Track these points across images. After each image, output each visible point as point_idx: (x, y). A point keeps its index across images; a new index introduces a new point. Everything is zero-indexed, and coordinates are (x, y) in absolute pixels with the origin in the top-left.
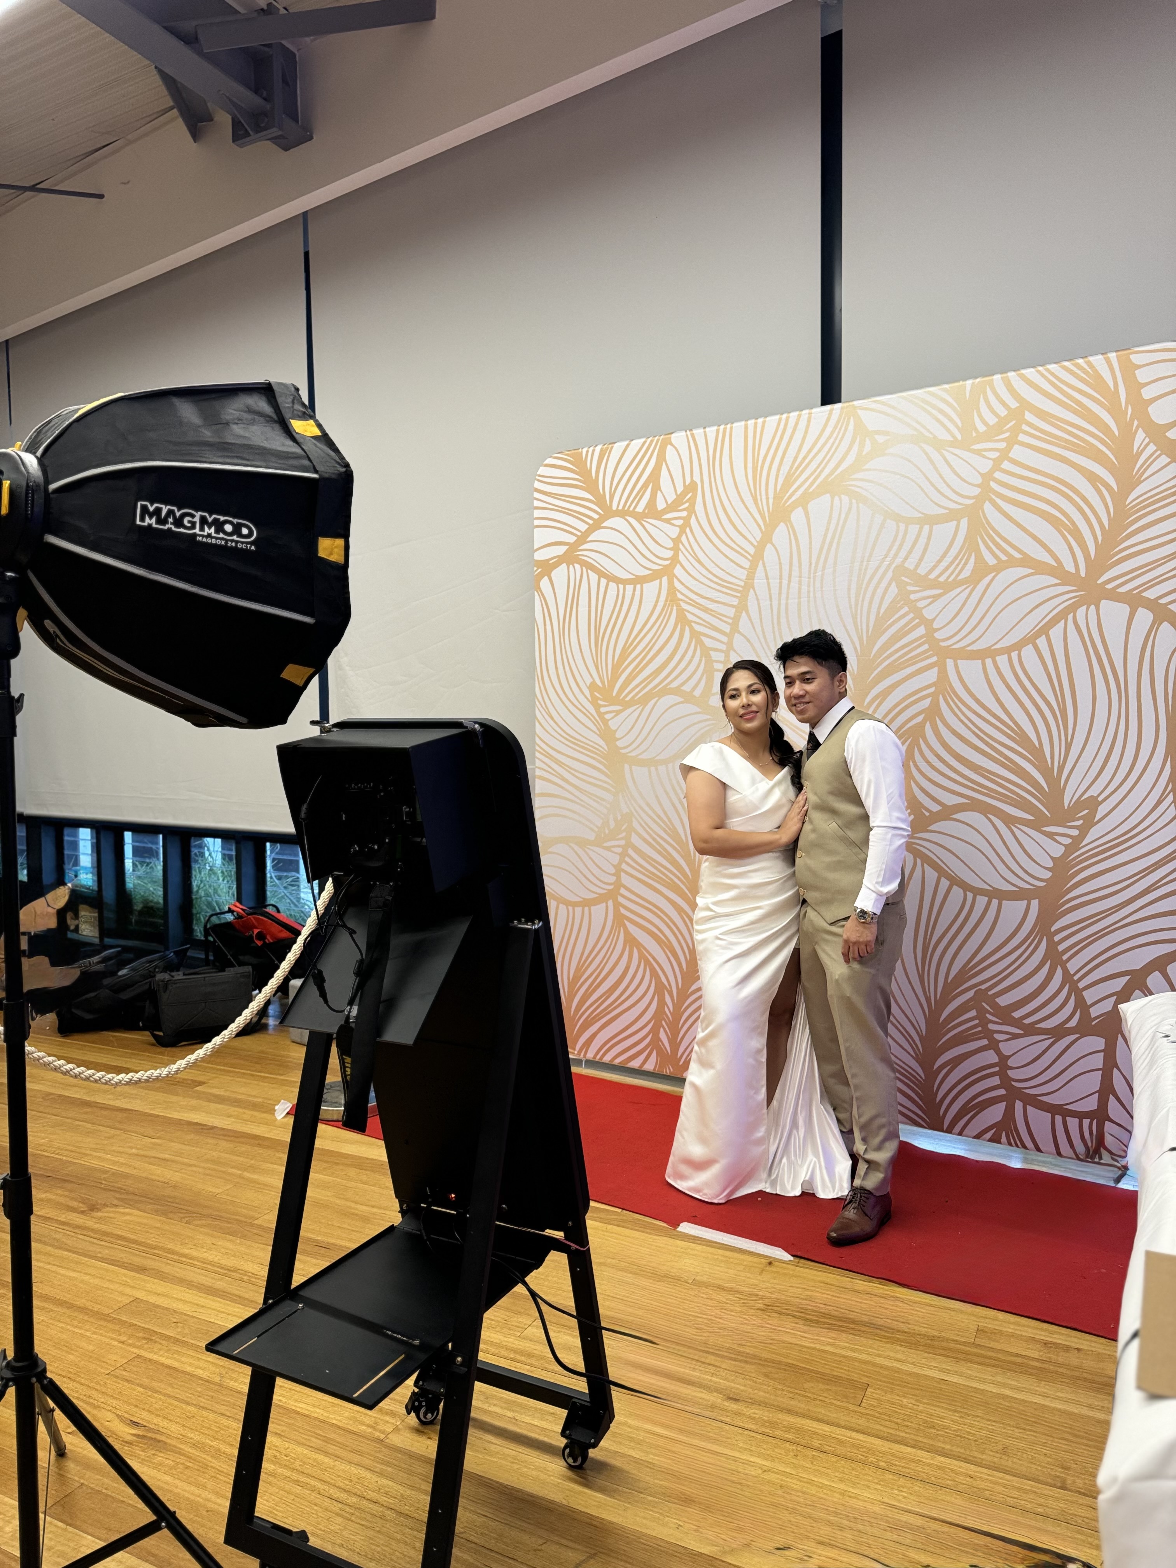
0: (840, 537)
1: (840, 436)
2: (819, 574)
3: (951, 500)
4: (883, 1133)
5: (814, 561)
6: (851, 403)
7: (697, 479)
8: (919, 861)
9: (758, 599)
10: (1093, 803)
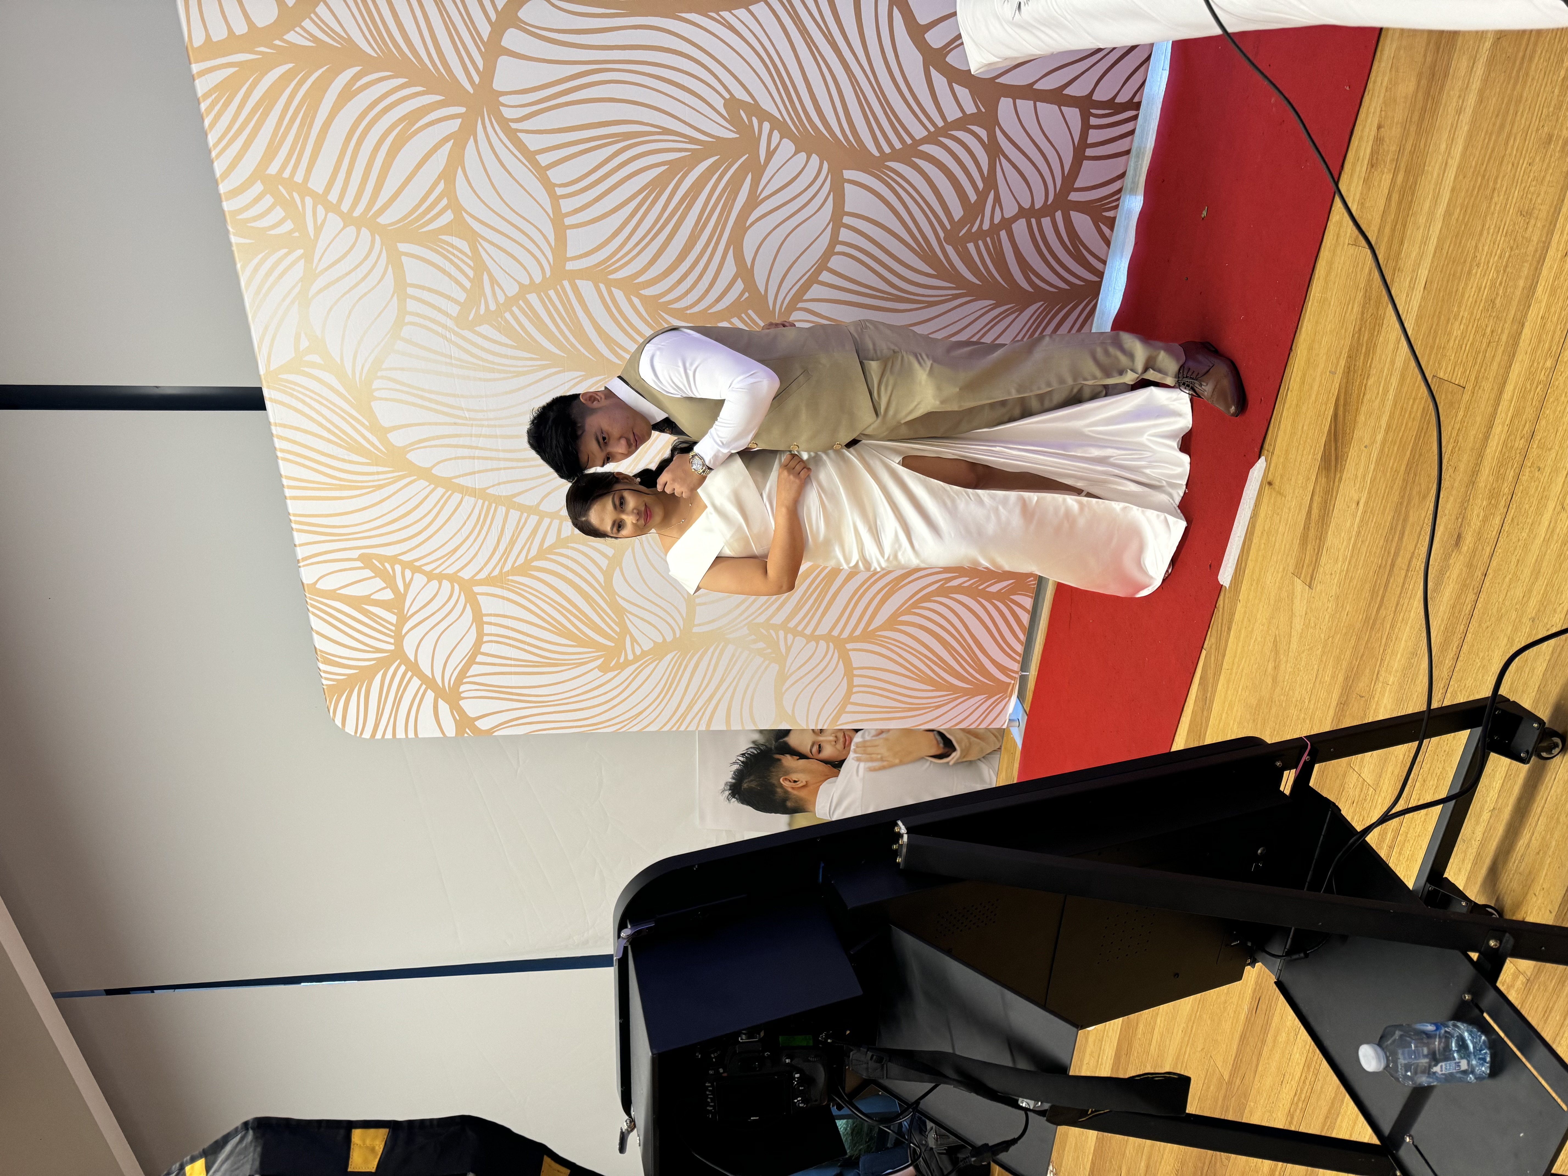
0: (423, 390)
1: (303, 390)
2: (467, 415)
3: (376, 262)
4: (1112, 350)
5: (453, 420)
6: (263, 377)
7: (356, 554)
8: (800, 305)
9: (499, 484)
10: (732, 104)
